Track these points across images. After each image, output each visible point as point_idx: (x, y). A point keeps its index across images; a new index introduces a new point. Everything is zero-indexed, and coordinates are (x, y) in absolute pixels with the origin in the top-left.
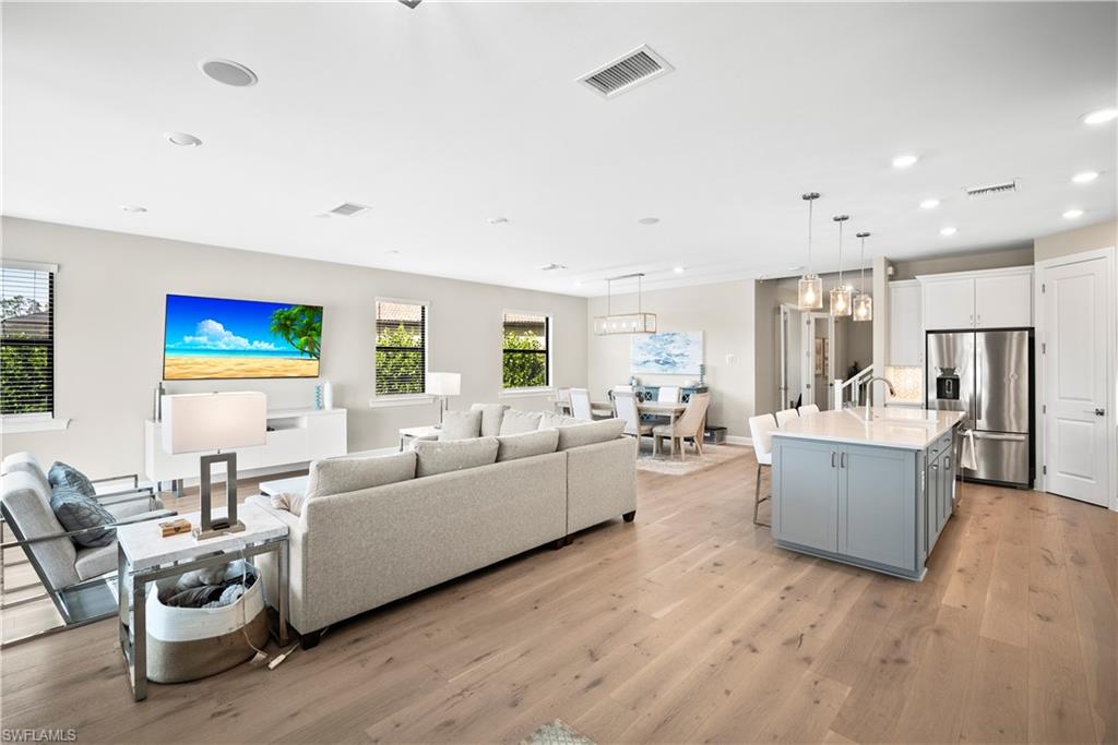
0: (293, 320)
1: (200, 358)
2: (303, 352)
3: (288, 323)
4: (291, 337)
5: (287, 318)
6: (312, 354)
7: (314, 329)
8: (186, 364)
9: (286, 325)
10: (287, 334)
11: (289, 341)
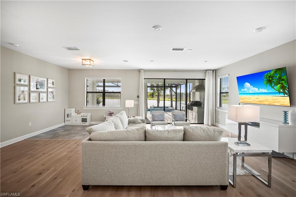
0: (272, 77)
2: (280, 92)
3: (270, 79)
4: (273, 86)
5: (270, 77)
6: (284, 93)
7: (283, 80)
8: (243, 98)
9: (270, 80)
10: (271, 84)
11: (272, 87)
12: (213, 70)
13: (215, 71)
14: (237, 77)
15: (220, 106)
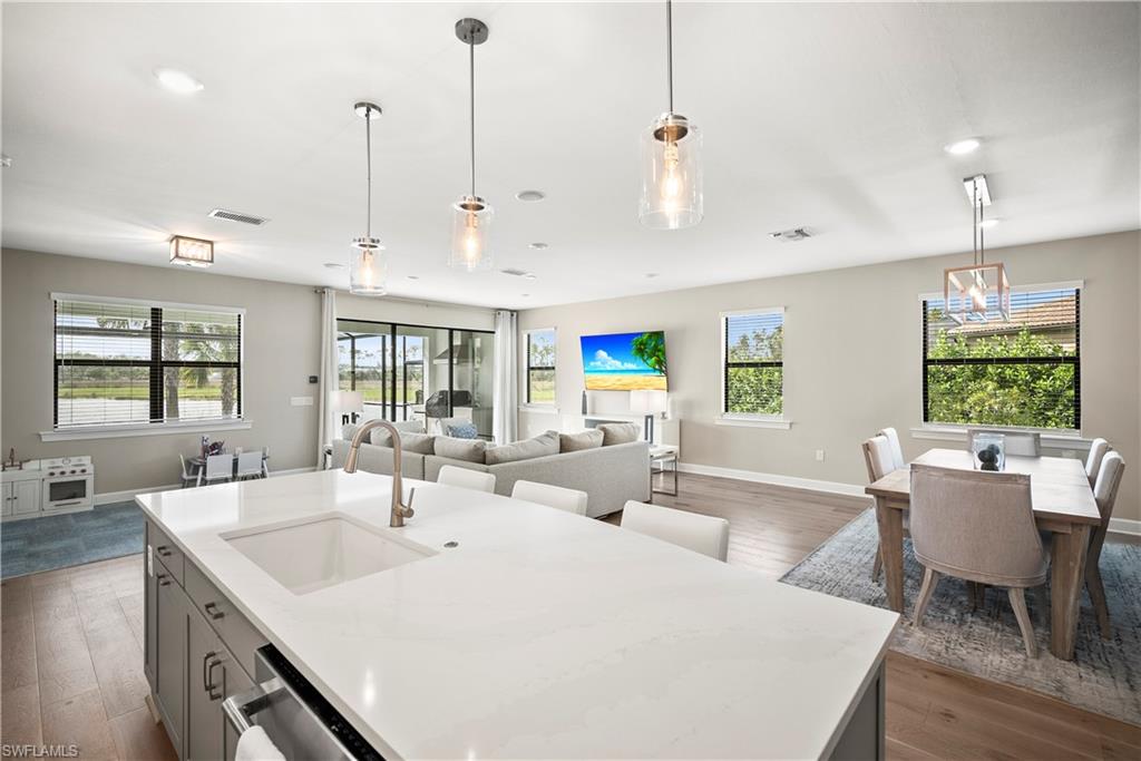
0: (645, 345)
1: (599, 376)
2: (655, 370)
3: (642, 347)
4: (645, 358)
5: (641, 344)
6: (661, 371)
7: (659, 351)
9: (641, 349)
10: (643, 356)
11: (645, 361)
12: (512, 311)
13: (515, 314)
14: (582, 338)
15: (529, 401)
